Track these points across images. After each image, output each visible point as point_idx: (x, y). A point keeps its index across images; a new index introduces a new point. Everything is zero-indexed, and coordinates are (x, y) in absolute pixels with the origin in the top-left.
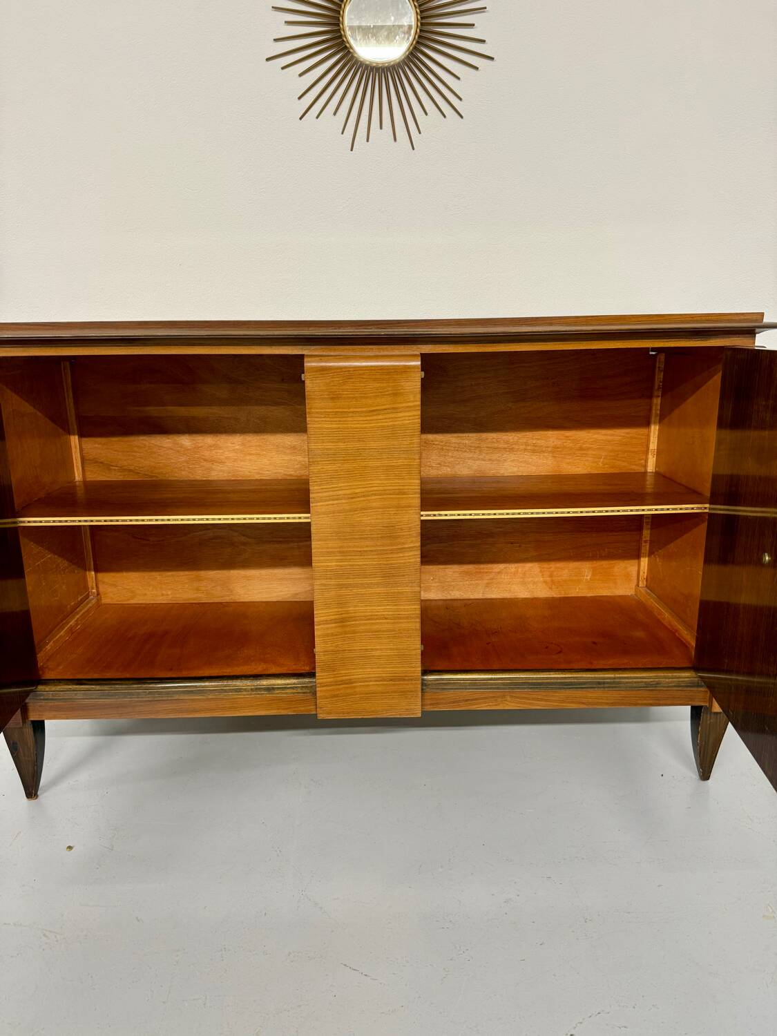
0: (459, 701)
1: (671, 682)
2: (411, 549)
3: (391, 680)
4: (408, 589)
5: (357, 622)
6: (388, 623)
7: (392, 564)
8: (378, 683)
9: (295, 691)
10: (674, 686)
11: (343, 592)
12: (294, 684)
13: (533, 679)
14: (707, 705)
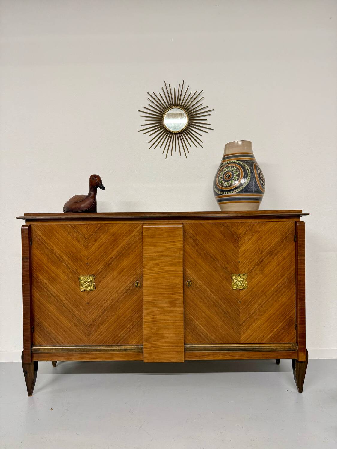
0: (199, 356)
1: (282, 348)
2: (180, 293)
3: (173, 346)
4: (178, 309)
5: (160, 322)
6: (171, 322)
7: (172, 299)
8: (167, 348)
9: (135, 350)
10: (283, 350)
11: (155, 310)
12: (135, 348)
13: (228, 347)
14: (297, 358)
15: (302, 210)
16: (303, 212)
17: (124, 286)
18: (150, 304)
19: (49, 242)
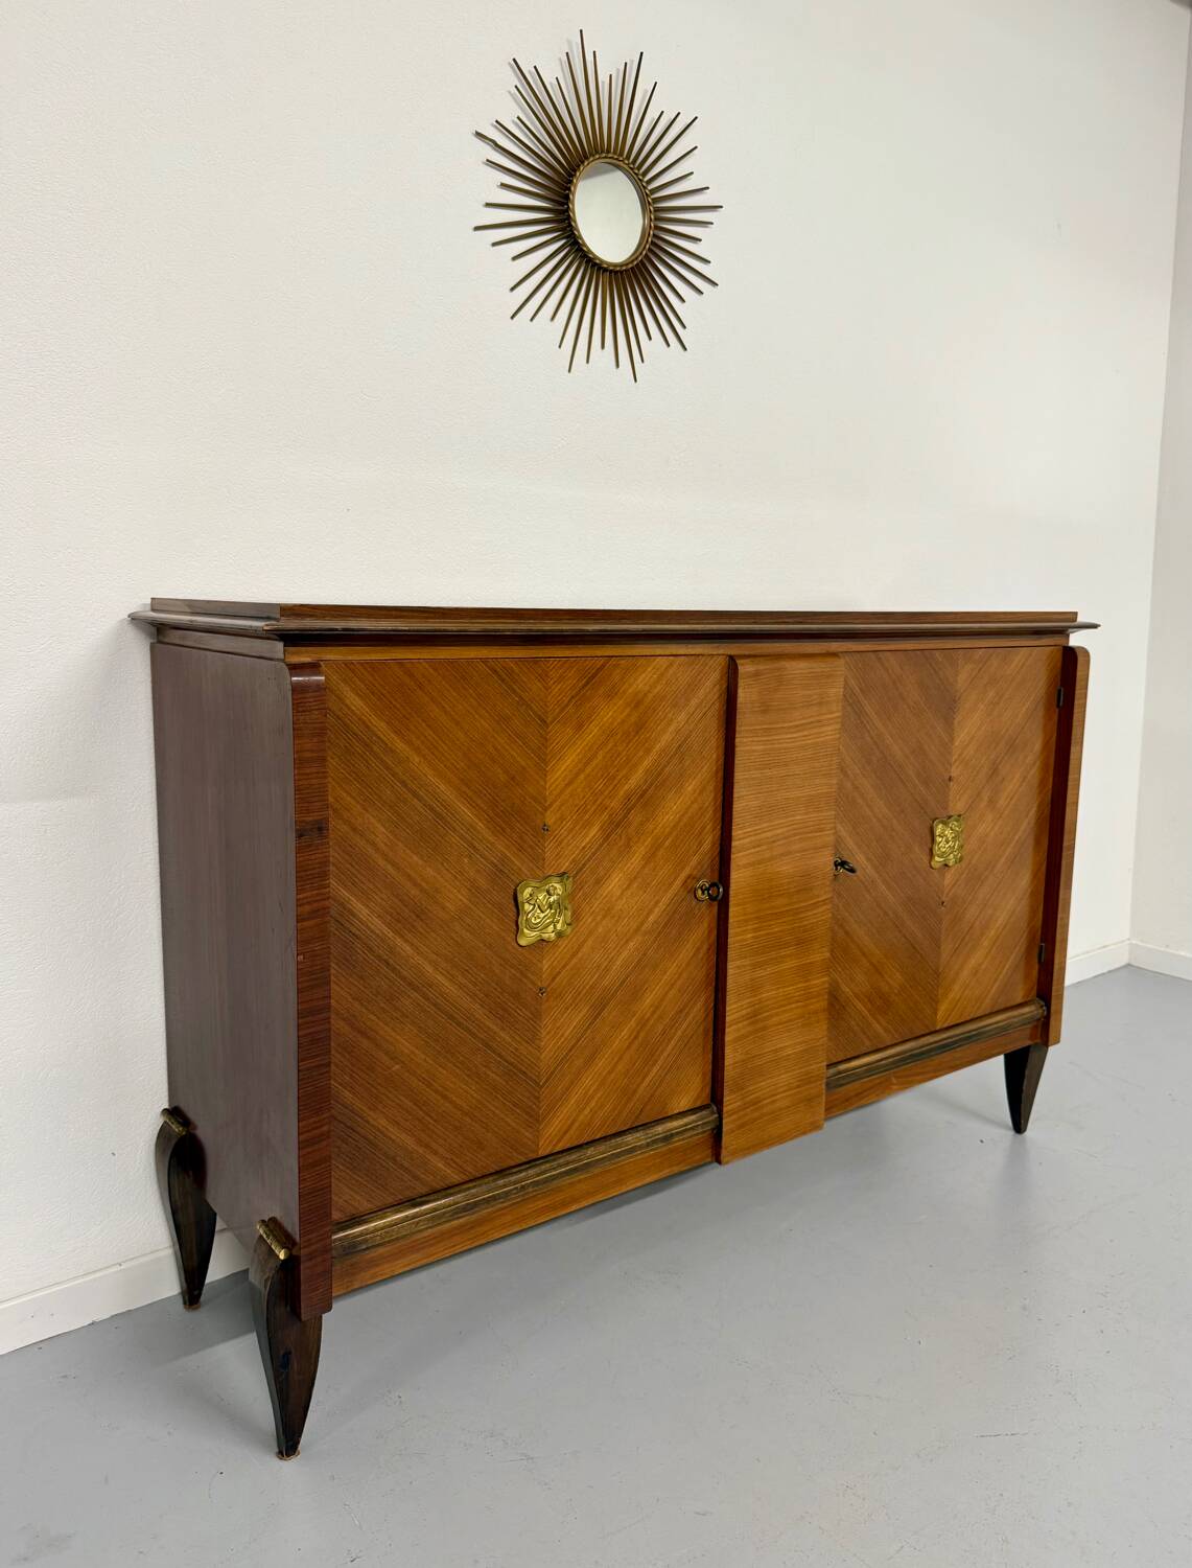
1: (1019, 1021)
2: (824, 902)
3: (799, 1086)
4: (818, 957)
5: (768, 1014)
6: (798, 1007)
7: (804, 926)
8: (785, 1094)
9: (695, 1132)
10: (1020, 1026)
12: (694, 1121)
13: (916, 1048)
14: (1039, 1041)
15: (1076, 613)
16: (1081, 619)
17: (665, 900)
18: (745, 958)
19: (400, 745)
